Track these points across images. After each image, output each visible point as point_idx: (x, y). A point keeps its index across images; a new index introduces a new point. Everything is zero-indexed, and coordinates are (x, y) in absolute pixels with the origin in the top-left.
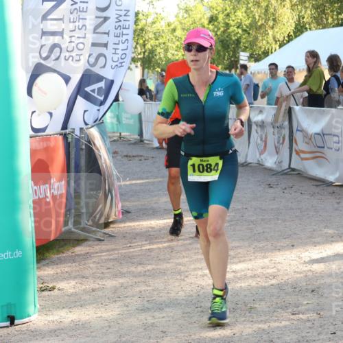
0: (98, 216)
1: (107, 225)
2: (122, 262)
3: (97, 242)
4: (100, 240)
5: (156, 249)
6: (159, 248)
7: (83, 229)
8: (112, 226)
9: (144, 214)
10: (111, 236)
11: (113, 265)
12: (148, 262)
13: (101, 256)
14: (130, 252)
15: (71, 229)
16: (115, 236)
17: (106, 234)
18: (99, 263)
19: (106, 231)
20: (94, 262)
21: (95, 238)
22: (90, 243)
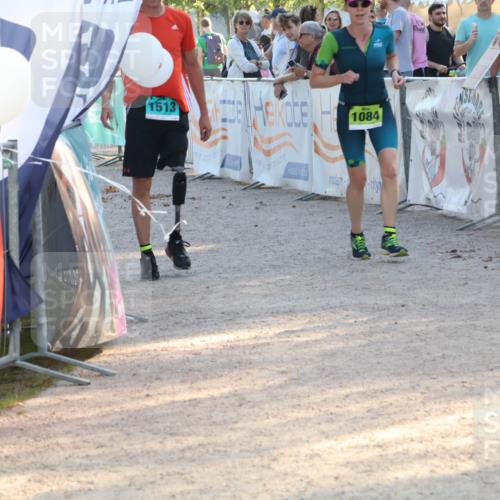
1: (93, 351)
2: (131, 430)
3: (73, 389)
4: (80, 384)
5: (206, 399)
6: (213, 398)
7: (39, 361)
8: (106, 352)
9: (177, 323)
10: (104, 374)
11: (111, 439)
12: (187, 430)
13: (83, 419)
14: (147, 408)
15: (14, 361)
16: (114, 375)
17: (92, 369)
18: (78, 435)
19: (94, 362)
20: (68, 433)
21: (69, 380)
22: (58, 390)
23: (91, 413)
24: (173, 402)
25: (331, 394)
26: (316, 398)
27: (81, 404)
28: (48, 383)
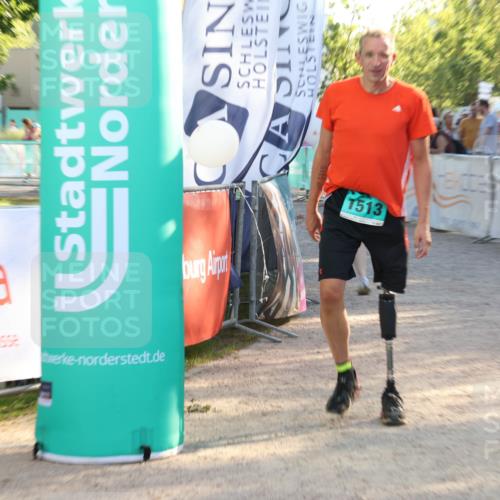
0: (273, 309)
1: (285, 320)
2: (306, 374)
3: (270, 345)
4: (275, 341)
6: (360, 357)
7: (249, 325)
8: (292, 322)
10: (290, 336)
11: (294, 379)
13: (276, 364)
14: (317, 360)
15: (234, 324)
16: (296, 337)
17: (284, 333)
18: (272, 375)
19: (284, 328)
20: (265, 373)
21: (268, 338)
22: (260, 345)
23: (281, 361)
25: (438, 359)
26: (428, 361)
28: (254, 339)
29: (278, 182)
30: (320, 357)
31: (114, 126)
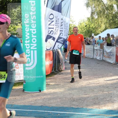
0: (59, 69)
1: (61, 71)
2: (65, 79)
4: (60, 74)
7: (56, 72)
8: (63, 71)
10: (62, 73)
11: (63, 80)
15: (53, 71)
19: (61, 72)
20: (58, 79)
23: (61, 77)
24: (69, 77)
25: (85, 77)
27: (60, 76)
28: (57, 74)
29: (60, 49)
30: (67, 76)
31: (34, 41)
